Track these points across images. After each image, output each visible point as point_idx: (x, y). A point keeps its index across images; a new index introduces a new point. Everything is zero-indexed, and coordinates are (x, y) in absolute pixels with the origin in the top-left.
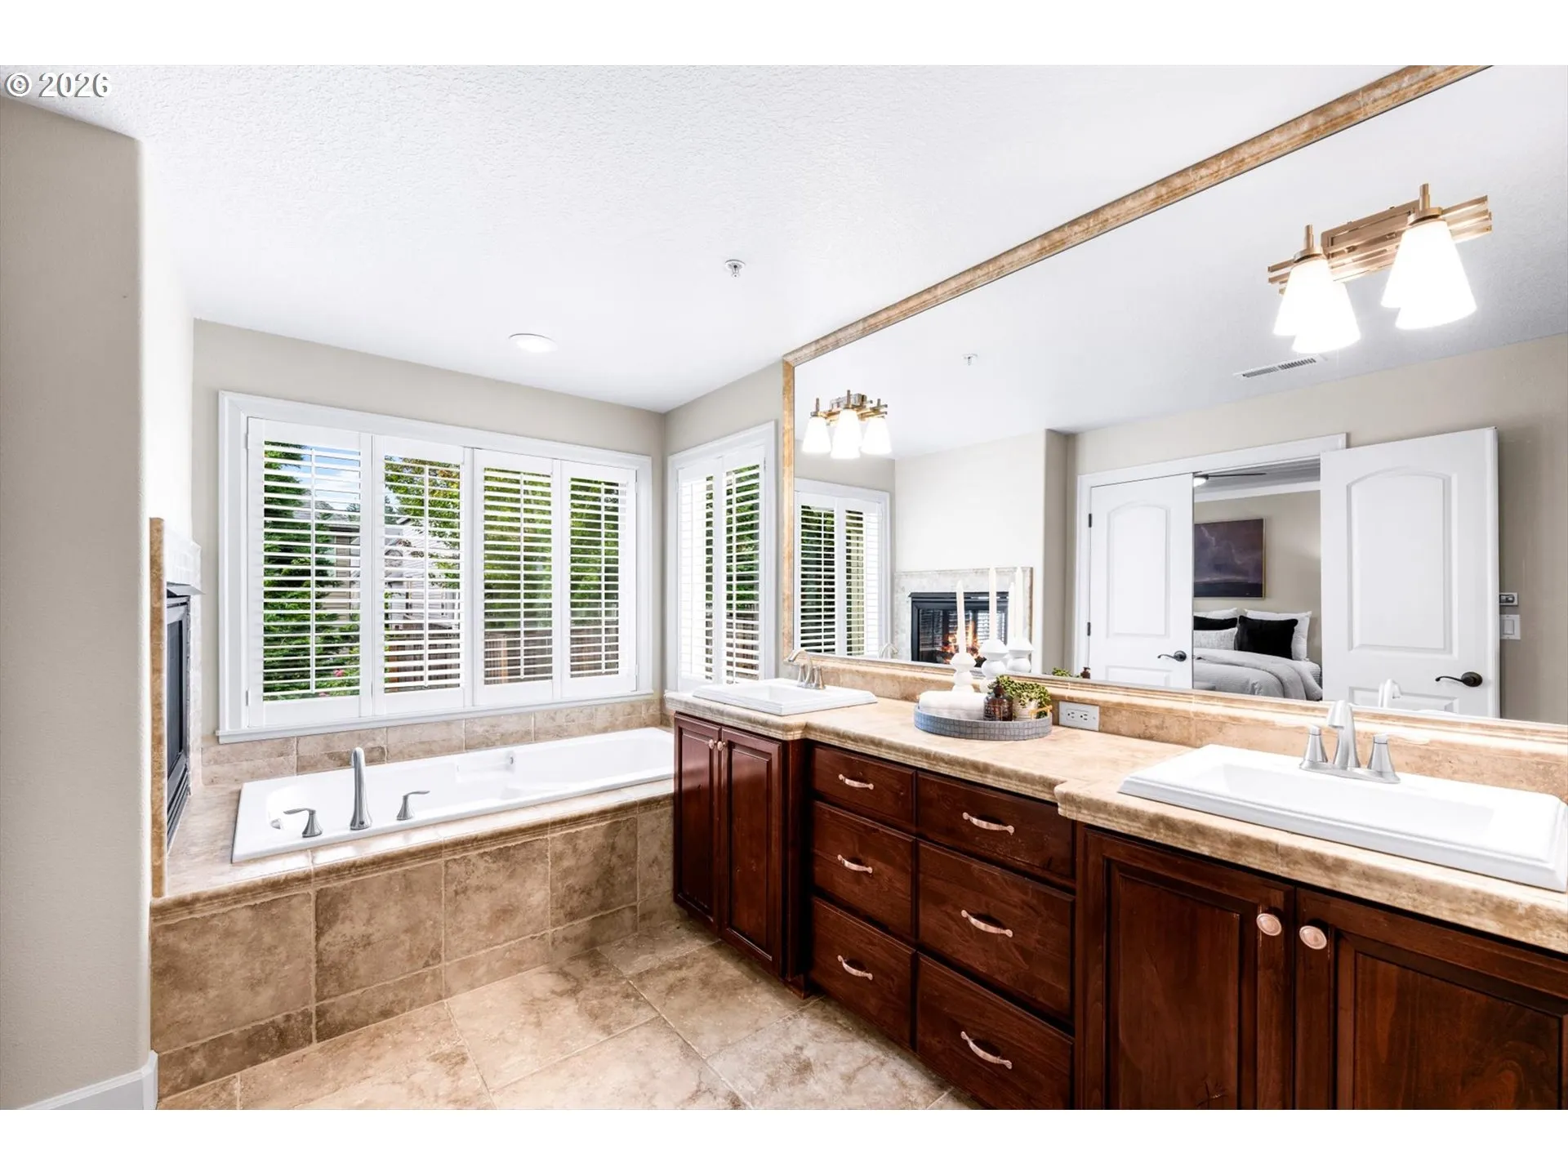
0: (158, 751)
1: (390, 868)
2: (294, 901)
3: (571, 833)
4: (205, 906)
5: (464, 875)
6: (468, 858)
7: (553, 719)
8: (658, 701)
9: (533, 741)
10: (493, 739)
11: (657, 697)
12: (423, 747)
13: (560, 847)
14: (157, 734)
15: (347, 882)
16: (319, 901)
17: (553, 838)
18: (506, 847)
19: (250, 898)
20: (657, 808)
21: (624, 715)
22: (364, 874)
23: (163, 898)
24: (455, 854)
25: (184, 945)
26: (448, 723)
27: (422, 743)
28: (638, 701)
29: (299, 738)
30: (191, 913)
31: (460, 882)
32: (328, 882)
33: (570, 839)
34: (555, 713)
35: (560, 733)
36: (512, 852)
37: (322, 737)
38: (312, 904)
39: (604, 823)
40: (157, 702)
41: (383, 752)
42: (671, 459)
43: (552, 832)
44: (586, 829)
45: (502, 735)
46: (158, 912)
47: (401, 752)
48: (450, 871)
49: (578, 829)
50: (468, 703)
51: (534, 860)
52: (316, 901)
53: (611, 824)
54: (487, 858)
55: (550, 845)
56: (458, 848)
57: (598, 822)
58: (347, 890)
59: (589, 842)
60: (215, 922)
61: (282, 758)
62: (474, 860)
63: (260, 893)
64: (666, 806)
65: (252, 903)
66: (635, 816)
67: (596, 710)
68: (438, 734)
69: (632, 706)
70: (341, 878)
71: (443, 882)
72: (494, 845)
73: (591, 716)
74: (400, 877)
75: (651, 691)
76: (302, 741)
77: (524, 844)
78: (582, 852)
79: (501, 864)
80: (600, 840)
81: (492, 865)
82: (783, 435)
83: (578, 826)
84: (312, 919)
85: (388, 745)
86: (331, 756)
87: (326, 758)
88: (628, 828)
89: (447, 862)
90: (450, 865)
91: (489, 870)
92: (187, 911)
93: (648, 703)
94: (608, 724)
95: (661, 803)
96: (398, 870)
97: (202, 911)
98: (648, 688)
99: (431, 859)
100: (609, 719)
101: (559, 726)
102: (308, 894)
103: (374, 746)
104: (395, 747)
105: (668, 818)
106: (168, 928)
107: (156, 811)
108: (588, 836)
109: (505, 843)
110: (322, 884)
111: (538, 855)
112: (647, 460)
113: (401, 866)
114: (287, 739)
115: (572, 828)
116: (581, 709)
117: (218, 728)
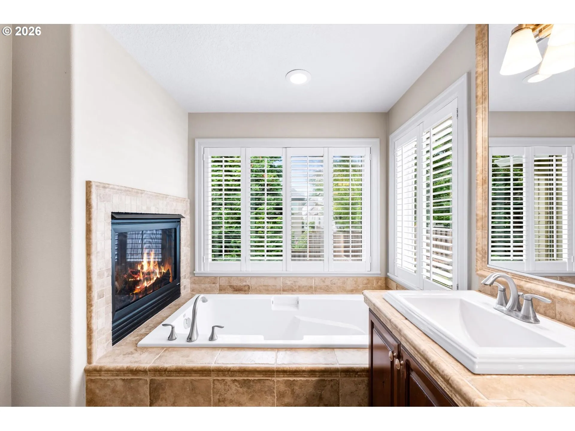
0: (89, 294)
1: (184, 376)
2: (141, 382)
3: (290, 380)
4: (105, 374)
5: (223, 391)
6: (226, 381)
7: (324, 282)
8: (384, 279)
9: (314, 292)
10: (295, 288)
11: (383, 276)
12: (264, 287)
13: (282, 388)
14: (89, 285)
15: (164, 378)
16: (151, 385)
17: (278, 381)
18: (247, 379)
19: (122, 375)
20: (355, 377)
21: (363, 284)
22: (172, 376)
23: (91, 365)
24: (218, 376)
25: (97, 391)
26: (275, 278)
27: (264, 286)
28: (372, 277)
29: (220, 277)
30: (100, 376)
31: (221, 395)
32: (155, 376)
33: (290, 384)
34: (325, 279)
35: (327, 290)
36: (251, 383)
37: (227, 278)
38: (148, 386)
39: (314, 379)
40: (89, 270)
41: (249, 287)
42: (391, 137)
43: (277, 377)
44: (300, 380)
45: (299, 287)
46: (88, 372)
47: (256, 289)
48: (215, 386)
49: (295, 379)
50: (284, 269)
51: (265, 392)
52: (150, 385)
53: (319, 380)
54: (236, 384)
55: (276, 385)
56: (220, 373)
57: (310, 377)
58: (164, 383)
59: (303, 389)
60: (109, 383)
61: (214, 285)
62: (229, 383)
63: (126, 374)
64: (363, 377)
65: (123, 378)
66: (337, 379)
67: (347, 279)
68: (271, 282)
69: (368, 280)
70: (161, 375)
71: (212, 392)
72: (241, 376)
73: (344, 283)
74: (189, 382)
75: (379, 272)
76: (221, 279)
77: (259, 380)
78: (298, 395)
79: (245, 389)
80: (311, 390)
81: (239, 389)
82: (477, 78)
83: (295, 377)
84: (148, 394)
85: (251, 285)
86: (231, 286)
87: (229, 287)
88: (332, 386)
89: (214, 380)
90: (216, 382)
91: (238, 392)
92: (99, 374)
93: (378, 279)
94: (354, 288)
95: (358, 373)
96: (188, 378)
97: (104, 376)
98: (377, 270)
99: (206, 376)
100: (355, 286)
101: (327, 286)
102: (146, 380)
103: (246, 284)
104: (254, 286)
105: (364, 386)
106: (92, 380)
107: (89, 322)
108: (302, 385)
109: (248, 376)
110: (152, 376)
111: (268, 390)
112: (377, 141)
113: (190, 376)
114: (216, 277)
115: (291, 377)
116: (339, 278)
117: (194, 270)
